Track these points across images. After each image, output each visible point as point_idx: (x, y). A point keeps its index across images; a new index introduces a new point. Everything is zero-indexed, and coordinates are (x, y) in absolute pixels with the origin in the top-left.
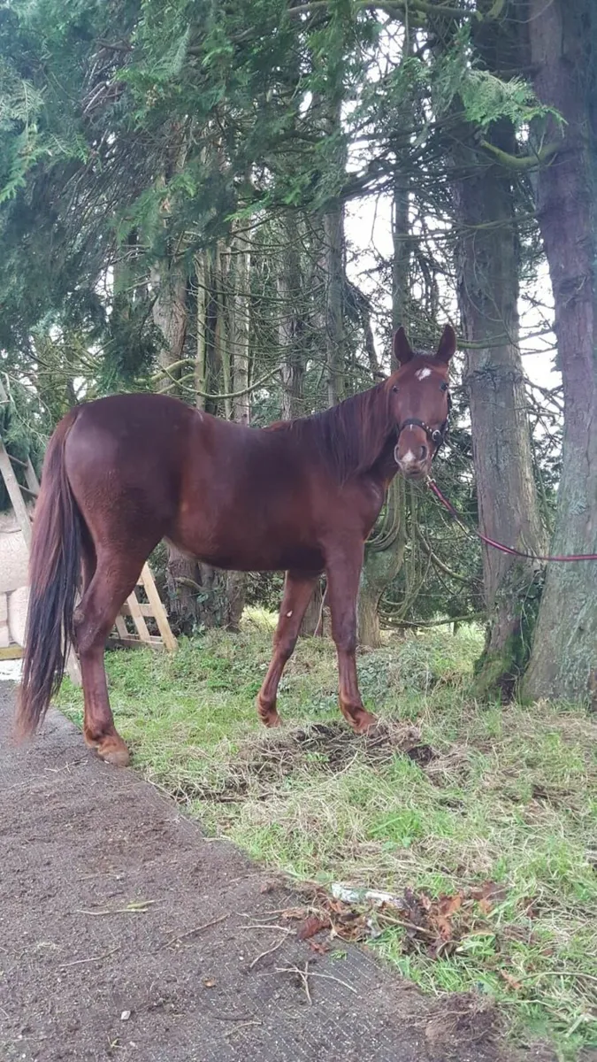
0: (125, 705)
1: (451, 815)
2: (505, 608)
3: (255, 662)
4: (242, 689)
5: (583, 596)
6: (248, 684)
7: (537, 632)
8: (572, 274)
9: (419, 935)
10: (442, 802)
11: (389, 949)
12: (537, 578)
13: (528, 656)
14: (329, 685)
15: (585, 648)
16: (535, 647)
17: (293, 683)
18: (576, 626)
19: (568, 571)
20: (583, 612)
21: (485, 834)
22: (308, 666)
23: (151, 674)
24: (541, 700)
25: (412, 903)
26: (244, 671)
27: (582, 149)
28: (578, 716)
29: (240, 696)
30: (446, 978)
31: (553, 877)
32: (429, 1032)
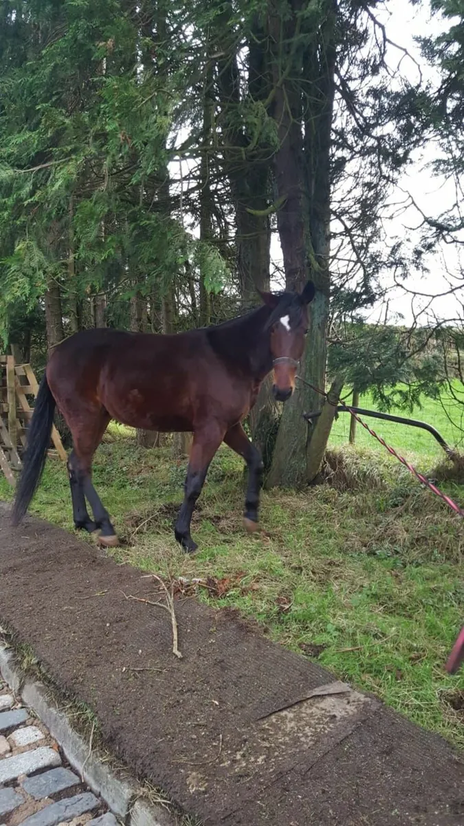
0: (47, 498)
1: (227, 546)
2: (260, 439)
3: (120, 466)
4: (114, 483)
5: (296, 435)
6: (117, 481)
7: (274, 453)
8: (294, 267)
9: (213, 591)
10: (224, 541)
11: (203, 597)
12: (276, 423)
13: (270, 465)
14: (166, 480)
15: (296, 461)
16: (273, 460)
17: (144, 479)
18: (292, 450)
19: (290, 421)
20: (296, 443)
21: (242, 553)
22: (152, 468)
23: (56, 476)
24: (275, 488)
25: (210, 582)
26: (113, 472)
27: (300, 198)
28: (291, 495)
29: (113, 488)
30: (223, 603)
31: (266, 568)
32: (216, 618)
